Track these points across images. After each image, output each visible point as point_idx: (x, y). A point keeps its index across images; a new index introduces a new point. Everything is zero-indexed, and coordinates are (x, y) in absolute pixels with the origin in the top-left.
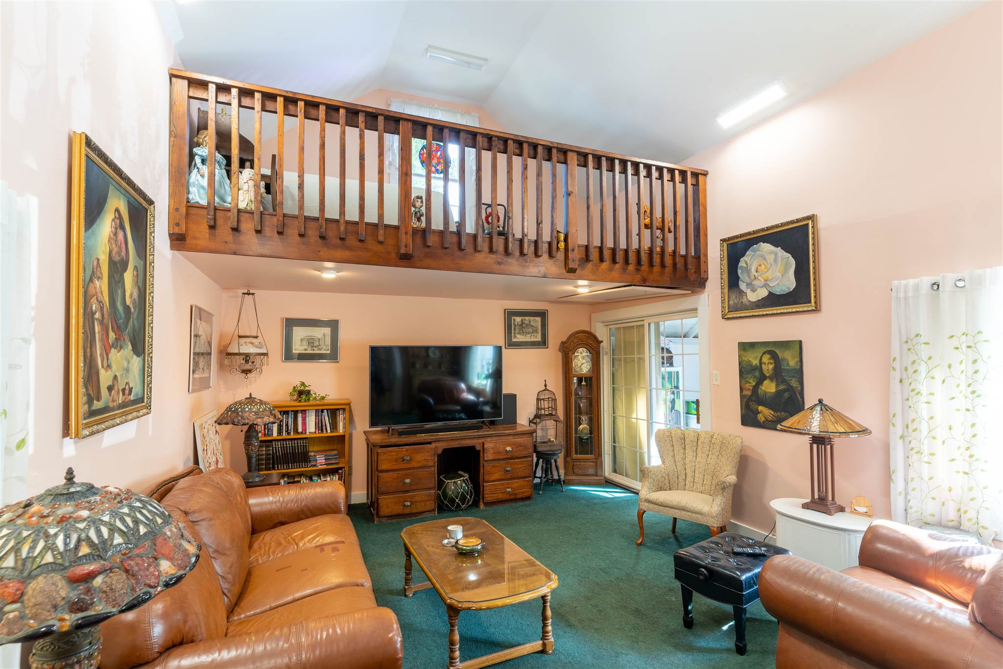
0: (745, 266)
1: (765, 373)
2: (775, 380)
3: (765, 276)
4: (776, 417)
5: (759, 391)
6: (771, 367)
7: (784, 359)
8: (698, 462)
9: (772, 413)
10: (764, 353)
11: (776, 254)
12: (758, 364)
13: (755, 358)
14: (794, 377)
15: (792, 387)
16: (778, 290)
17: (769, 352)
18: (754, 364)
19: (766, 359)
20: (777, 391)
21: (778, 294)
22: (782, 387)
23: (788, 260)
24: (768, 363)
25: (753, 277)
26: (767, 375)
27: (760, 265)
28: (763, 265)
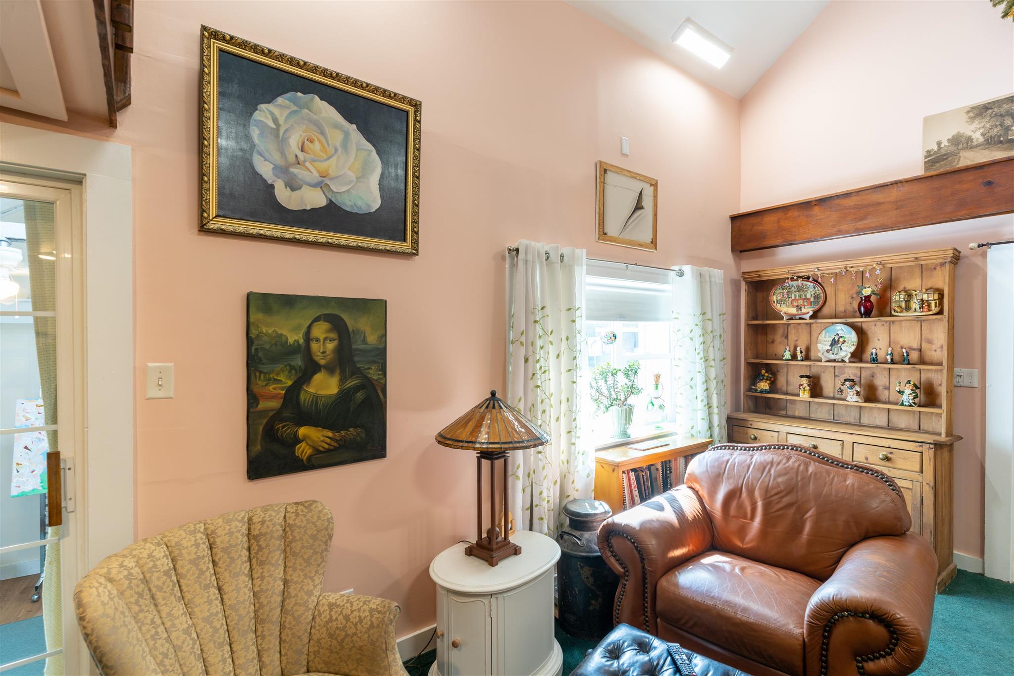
0: (273, 126)
1: (317, 359)
2: (338, 371)
3: (323, 166)
4: (336, 441)
5: (302, 396)
6: (330, 346)
7: (357, 332)
8: (205, 620)
9: (330, 434)
10: (317, 319)
11: (347, 134)
12: (301, 341)
13: (296, 329)
14: (374, 362)
15: (369, 380)
16: (350, 203)
17: (328, 318)
18: (291, 340)
19: (320, 330)
20: (341, 392)
21: (348, 209)
22: (351, 383)
23: (369, 155)
24: (325, 339)
25: (292, 159)
26: (322, 362)
27: (311, 141)
28: (317, 142)
